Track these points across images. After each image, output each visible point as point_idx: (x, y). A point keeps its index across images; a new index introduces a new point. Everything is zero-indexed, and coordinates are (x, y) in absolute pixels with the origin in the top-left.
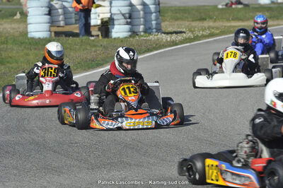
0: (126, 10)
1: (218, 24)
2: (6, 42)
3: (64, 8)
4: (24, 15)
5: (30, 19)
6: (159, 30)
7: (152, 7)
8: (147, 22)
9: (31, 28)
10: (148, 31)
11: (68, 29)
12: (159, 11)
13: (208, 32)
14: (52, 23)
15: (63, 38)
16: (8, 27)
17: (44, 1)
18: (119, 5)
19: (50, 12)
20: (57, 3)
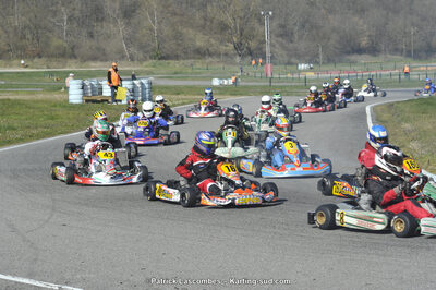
0: (130, 87)
1: (188, 97)
2: (55, 106)
3: (92, 85)
4: (67, 89)
7: (147, 86)
8: (143, 94)
9: (70, 97)
11: (94, 98)
12: (151, 88)
13: (180, 102)
14: (84, 94)
15: (90, 104)
16: (56, 96)
17: (80, 81)
18: (127, 84)
19: (83, 87)
20: (87, 82)
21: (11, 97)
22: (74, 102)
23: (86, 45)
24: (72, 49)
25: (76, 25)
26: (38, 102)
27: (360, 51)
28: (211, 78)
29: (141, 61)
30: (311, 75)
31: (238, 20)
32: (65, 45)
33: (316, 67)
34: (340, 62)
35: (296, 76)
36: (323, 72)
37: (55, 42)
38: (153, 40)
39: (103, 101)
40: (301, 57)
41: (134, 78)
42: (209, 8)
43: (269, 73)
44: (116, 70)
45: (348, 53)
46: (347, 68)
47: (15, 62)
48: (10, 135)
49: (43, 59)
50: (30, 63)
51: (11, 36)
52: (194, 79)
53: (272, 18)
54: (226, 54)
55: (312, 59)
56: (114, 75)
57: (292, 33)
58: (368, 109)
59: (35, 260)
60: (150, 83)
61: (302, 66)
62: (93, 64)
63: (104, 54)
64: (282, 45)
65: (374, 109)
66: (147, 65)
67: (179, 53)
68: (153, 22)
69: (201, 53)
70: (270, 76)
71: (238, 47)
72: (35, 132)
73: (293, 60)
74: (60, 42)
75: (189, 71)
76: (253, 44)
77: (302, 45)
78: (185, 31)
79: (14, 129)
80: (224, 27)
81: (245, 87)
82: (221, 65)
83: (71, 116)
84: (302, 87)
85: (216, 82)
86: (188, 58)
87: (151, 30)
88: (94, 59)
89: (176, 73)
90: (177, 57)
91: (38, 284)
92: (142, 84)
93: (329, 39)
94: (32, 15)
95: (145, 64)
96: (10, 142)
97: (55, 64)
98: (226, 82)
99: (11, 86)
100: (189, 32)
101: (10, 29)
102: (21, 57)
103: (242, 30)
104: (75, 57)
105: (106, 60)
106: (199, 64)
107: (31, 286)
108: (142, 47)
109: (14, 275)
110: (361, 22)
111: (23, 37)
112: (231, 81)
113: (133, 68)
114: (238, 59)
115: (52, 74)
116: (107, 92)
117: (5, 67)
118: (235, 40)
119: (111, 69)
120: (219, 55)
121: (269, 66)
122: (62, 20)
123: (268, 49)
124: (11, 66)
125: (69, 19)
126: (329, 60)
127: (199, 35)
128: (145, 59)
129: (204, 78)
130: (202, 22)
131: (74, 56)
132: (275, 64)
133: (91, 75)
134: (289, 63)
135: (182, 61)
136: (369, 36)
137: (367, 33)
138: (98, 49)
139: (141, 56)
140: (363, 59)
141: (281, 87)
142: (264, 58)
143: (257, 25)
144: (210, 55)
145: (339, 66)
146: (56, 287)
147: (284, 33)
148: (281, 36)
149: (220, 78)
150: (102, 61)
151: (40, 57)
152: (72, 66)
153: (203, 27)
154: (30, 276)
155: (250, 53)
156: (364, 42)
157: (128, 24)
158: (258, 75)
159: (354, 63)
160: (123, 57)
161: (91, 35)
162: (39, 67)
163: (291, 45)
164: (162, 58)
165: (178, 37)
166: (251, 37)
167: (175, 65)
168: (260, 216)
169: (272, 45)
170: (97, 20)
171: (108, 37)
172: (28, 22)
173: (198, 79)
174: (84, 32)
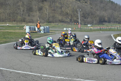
8: (47, 31)
11: (33, 31)
14: (30, 30)
18: (42, 28)
19: (30, 28)
23: (28, 18)
27: (105, 21)
30: (92, 28)
31: (71, 12)
33: (93, 26)
34: (100, 24)
35: (87, 28)
36: (95, 27)
37: (19, 17)
38: (47, 17)
40: (89, 23)
42: (63, 8)
44: (39, 23)
46: (102, 26)
49: (16, 22)
51: (6, 15)
53: (81, 11)
54: (67, 22)
55: (92, 23)
58: (112, 35)
61: (89, 25)
63: (33, 21)
64: (83, 19)
67: (54, 21)
68: (47, 12)
70: (80, 28)
71: (71, 20)
75: (57, 26)
76: (75, 19)
82: (66, 25)
87: (46, 14)
88: (30, 22)
89: (53, 27)
90: (53, 22)
93: (96, 18)
94: (13, 9)
97: (19, 23)
98: (68, 29)
100: (57, 16)
102: (9, 21)
103: (72, 15)
105: (33, 23)
106: (60, 24)
110: (105, 13)
111: (10, 16)
115: (18, 26)
117: (5, 24)
118: (70, 18)
122: (21, 11)
125: (23, 11)
126: (96, 24)
127: (60, 16)
128: (44, 23)
129: (61, 28)
130: (60, 12)
131: (24, 21)
132: (81, 25)
134: (85, 25)
135: (55, 23)
137: (107, 17)
138: (31, 20)
140: (107, 24)
145: (99, 26)
148: (82, 17)
149: (66, 28)
151: (15, 21)
153: (61, 14)
156: (106, 19)
157: (40, 13)
158: (77, 28)
159: (104, 24)
161: (29, 16)
162: (14, 24)
163: (85, 19)
164: (48, 23)
167: (53, 24)
169: (81, 19)
170: (31, 11)
171: (34, 16)
172: (11, 11)
173: (59, 28)
174: (27, 15)
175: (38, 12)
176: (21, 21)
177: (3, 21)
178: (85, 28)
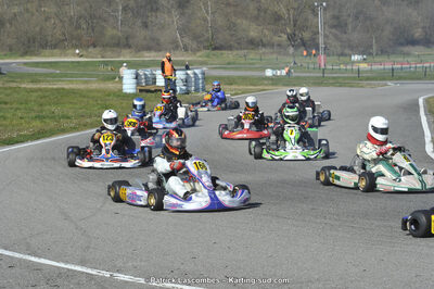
0: (183, 77)
1: (241, 87)
2: (109, 95)
3: (146, 75)
4: (121, 78)
5: (124, 81)
6: (204, 90)
7: (200, 76)
8: (196, 84)
9: (124, 87)
10: (197, 90)
11: (148, 88)
12: (204, 79)
14: (138, 84)
15: (144, 94)
16: (110, 86)
17: (133, 71)
18: (180, 75)
19: (137, 77)
20: (141, 72)
21: (66, 87)
22: (128, 91)
23: (141, 35)
24: (127, 38)
25: (131, 14)
26: (91, 91)
27: (414, 42)
28: (264, 69)
29: (195, 51)
30: (364, 66)
31: (292, 12)
32: (120, 34)
33: (370, 59)
34: (393, 53)
35: (349, 67)
36: (377, 63)
37: (110, 32)
38: (207, 31)
39: (156, 91)
40: (355, 49)
41: (187, 68)
43: (322, 64)
44: (170, 60)
45: (402, 45)
46: (400, 59)
47: (70, 51)
48: (65, 123)
49: (98, 49)
50: (84, 53)
51: (66, 25)
52: (247, 69)
53: (325, 9)
54: (279, 45)
55: (366, 50)
56: (168, 66)
57: (346, 24)
58: (421, 101)
59: (88, 247)
60: (203, 74)
61: (356, 58)
62: (146, 54)
63: (158, 44)
64: (335, 36)
65: (427, 101)
66: (200, 56)
67: (232, 43)
68: (207, 12)
69: (254, 44)
70: (323, 67)
71: (291, 38)
72: (88, 120)
73: (347, 51)
74: (115, 32)
75: (243, 61)
76: (306, 35)
77: (355, 36)
78: (239, 21)
79: (68, 118)
80: (277, 18)
81: (298, 78)
82: (274, 56)
83: (124, 105)
84: (354, 78)
85: (269, 73)
86: (241, 49)
87: (205, 20)
88: (149, 49)
89: (229, 64)
90: (230, 48)
91: (89, 271)
92: (195, 74)
93: (382, 30)
94: (87, 5)
95: (199, 54)
96: (64, 131)
97: (109, 53)
98: (279, 73)
99: (66, 76)
100: (243, 23)
101: (65, 19)
102: (76, 47)
103: (295, 21)
104: (130, 47)
105: (160, 51)
106: (253, 55)
107: (83, 273)
108: (196, 38)
109: (67, 262)
110: (415, 13)
111: (78, 27)
112: (284, 72)
113: (187, 58)
114: (291, 50)
115: (106, 63)
116: (161, 82)
117: (60, 56)
118: (288, 31)
119: (165, 60)
120: (272, 45)
121: (322, 57)
122: (116, 11)
123: (321, 40)
124: (66, 55)
125: (124, 9)
126: (383, 52)
127: (254, 26)
128: (199, 49)
129: (257, 69)
130: (256, 12)
131: (128, 46)
132: (329, 55)
133: (145, 65)
134: (342, 55)
135: (235, 52)
136: (423, 28)
137: (422, 25)
138: (153, 39)
139: (194, 46)
140: (417, 50)
141: (334, 78)
142: (317, 49)
143: (311, 17)
144: (264, 46)
145: (392, 58)
146: (107, 275)
147: (338, 24)
148: (334, 27)
149: (273, 69)
150: (156, 51)
151: (95, 47)
152: (126, 56)
153: (256, 18)
154: (82, 263)
155: (303, 44)
156: (418, 33)
157: (182, 14)
158: (311, 66)
159: (408, 54)
160: (177, 47)
161: (145, 25)
162: (93, 56)
163: (345, 36)
164: (215, 49)
165: (232, 27)
166: (304, 28)
167: (229, 55)
168: (311, 207)
169: (326, 36)
170: (152, 10)
171: (162, 27)
172: (83, 12)
173: (251, 69)
174: (139, 23)
175: (175, 13)
176: (118, 45)
177: (55, 46)
178: (342, 66)
